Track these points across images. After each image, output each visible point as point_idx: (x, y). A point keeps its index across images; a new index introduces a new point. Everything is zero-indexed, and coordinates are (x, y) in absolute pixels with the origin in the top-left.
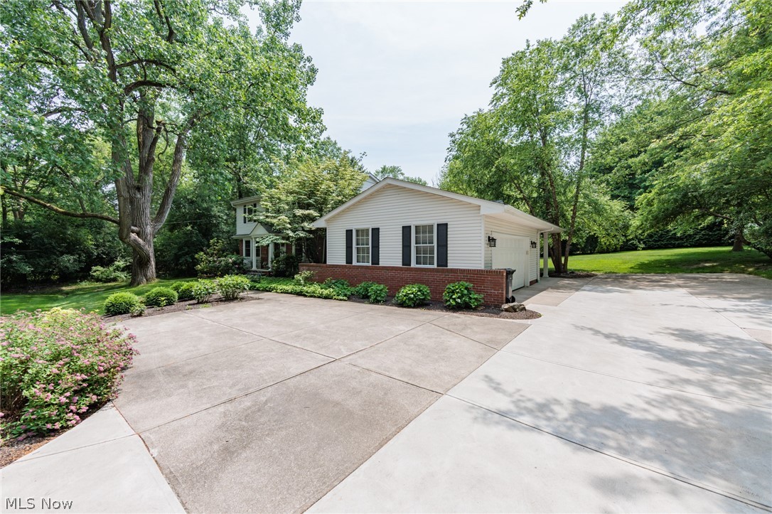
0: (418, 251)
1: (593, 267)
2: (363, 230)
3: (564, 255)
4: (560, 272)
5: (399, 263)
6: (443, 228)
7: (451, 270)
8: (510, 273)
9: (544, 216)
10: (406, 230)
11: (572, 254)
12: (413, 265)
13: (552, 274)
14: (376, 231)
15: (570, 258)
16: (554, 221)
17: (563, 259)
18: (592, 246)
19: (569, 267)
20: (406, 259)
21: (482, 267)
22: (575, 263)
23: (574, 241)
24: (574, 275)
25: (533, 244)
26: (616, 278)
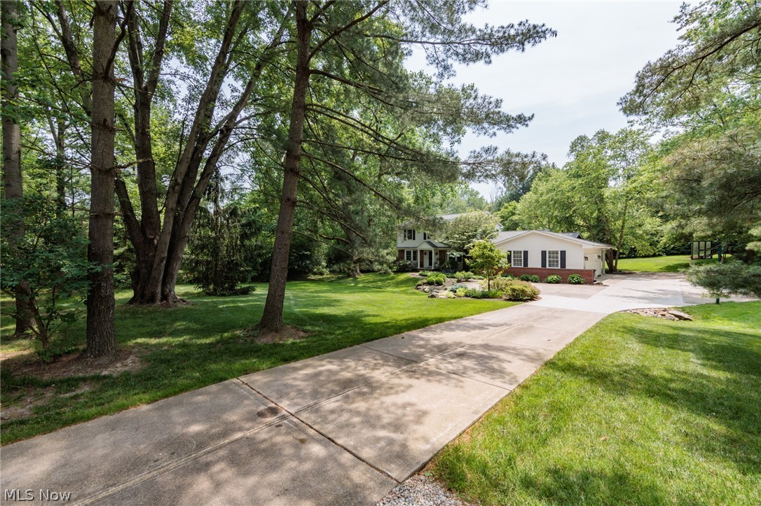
0: (550, 261)
1: (634, 268)
2: (518, 252)
3: (614, 258)
4: (612, 271)
5: (540, 266)
6: (563, 253)
7: (568, 270)
8: (595, 271)
9: (601, 241)
10: (544, 253)
11: (620, 258)
12: (547, 267)
13: (607, 272)
14: (526, 253)
15: (619, 261)
16: (608, 242)
17: (614, 262)
18: (633, 254)
19: (618, 268)
20: (544, 264)
21: (583, 268)
22: (622, 264)
23: (621, 251)
24: (622, 273)
25: (599, 257)
26: (648, 274)
